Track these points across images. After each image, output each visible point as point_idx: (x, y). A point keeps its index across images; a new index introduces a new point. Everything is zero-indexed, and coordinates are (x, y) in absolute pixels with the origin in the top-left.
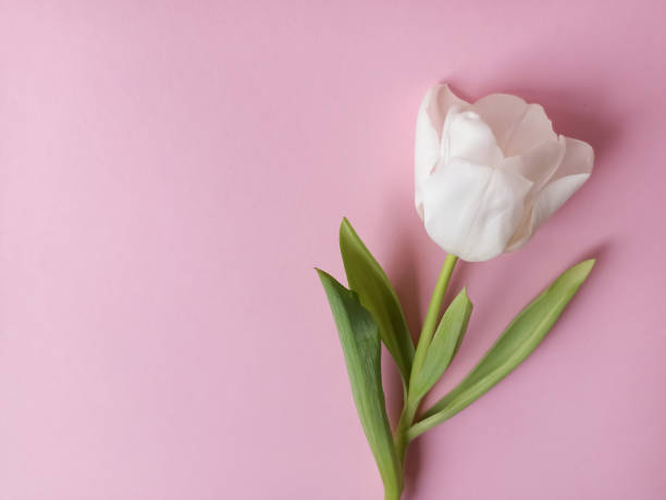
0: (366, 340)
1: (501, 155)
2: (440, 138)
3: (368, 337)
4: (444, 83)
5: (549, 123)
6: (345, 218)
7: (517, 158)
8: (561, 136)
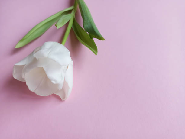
0: (87, 24)
1: (44, 69)
2: (65, 79)
3: (87, 25)
4: (63, 101)
5: (27, 84)
6: (96, 55)
7: (39, 66)
8: (23, 77)
